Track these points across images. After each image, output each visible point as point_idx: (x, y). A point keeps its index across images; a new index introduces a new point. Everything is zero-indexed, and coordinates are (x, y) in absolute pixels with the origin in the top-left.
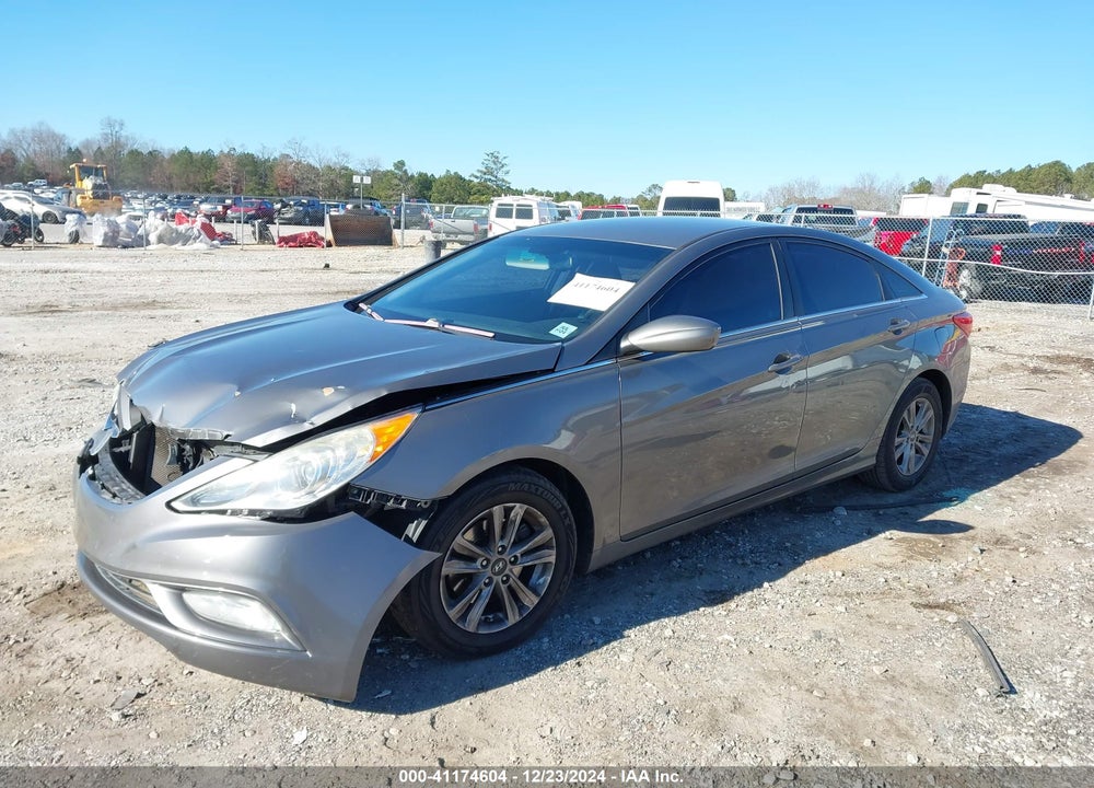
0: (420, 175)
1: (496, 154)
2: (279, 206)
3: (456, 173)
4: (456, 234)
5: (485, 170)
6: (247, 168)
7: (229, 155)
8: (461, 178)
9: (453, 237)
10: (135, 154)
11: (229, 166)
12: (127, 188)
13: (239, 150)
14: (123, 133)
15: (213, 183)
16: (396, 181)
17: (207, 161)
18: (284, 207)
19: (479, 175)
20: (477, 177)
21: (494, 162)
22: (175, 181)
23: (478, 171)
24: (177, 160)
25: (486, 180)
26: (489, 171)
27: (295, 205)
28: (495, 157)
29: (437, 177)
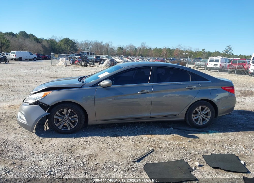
0: (209, 52)
1: (229, 46)
2: (166, 60)
3: (218, 51)
4: (200, 66)
5: (226, 50)
6: (168, 51)
7: (165, 49)
8: (219, 52)
9: (200, 67)
10: (147, 49)
11: (164, 51)
12: (144, 56)
13: (167, 48)
14: (145, 45)
15: (161, 55)
16: (202, 54)
17: (160, 50)
18: (167, 60)
19: (224, 52)
20: (223, 52)
21: (229, 48)
22: (154, 55)
23: (224, 51)
24: (154, 50)
25: (226, 53)
26: (227, 51)
27: (169, 59)
28: (229, 47)
29: (213, 52)
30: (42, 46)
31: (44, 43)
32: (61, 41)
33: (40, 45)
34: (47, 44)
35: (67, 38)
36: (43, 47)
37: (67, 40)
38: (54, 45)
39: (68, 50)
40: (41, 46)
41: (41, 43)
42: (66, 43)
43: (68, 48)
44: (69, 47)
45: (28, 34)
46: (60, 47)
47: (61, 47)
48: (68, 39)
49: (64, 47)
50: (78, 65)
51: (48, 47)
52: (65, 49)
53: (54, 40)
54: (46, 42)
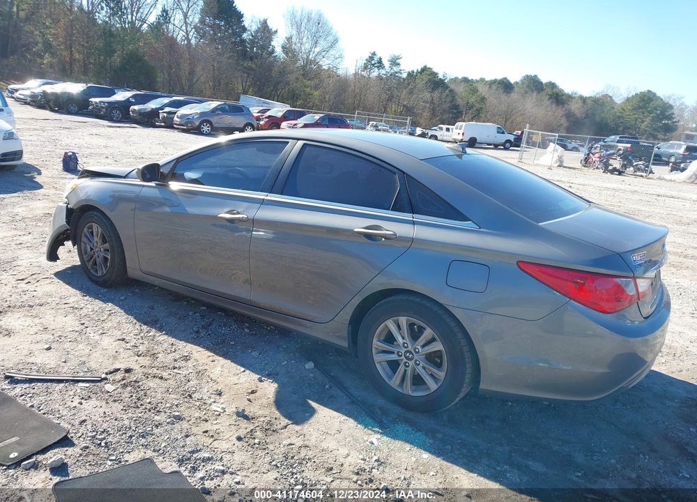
30: (565, 114)
31: (575, 107)
32: (628, 100)
33: (560, 111)
34: (583, 107)
35: (649, 91)
36: (569, 115)
37: (646, 98)
38: (603, 112)
39: (643, 126)
40: (563, 113)
41: (566, 106)
42: (640, 108)
43: (643, 122)
44: (648, 120)
45: (541, 83)
46: (619, 117)
47: (623, 117)
48: (652, 96)
49: (633, 117)
50: (597, 168)
51: (584, 116)
52: (636, 124)
53: (610, 97)
54: (580, 103)
